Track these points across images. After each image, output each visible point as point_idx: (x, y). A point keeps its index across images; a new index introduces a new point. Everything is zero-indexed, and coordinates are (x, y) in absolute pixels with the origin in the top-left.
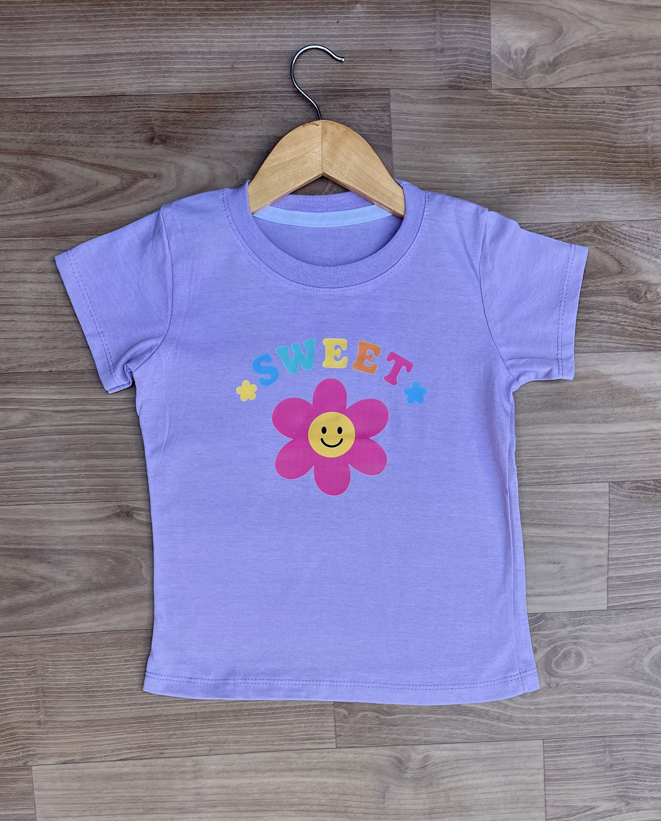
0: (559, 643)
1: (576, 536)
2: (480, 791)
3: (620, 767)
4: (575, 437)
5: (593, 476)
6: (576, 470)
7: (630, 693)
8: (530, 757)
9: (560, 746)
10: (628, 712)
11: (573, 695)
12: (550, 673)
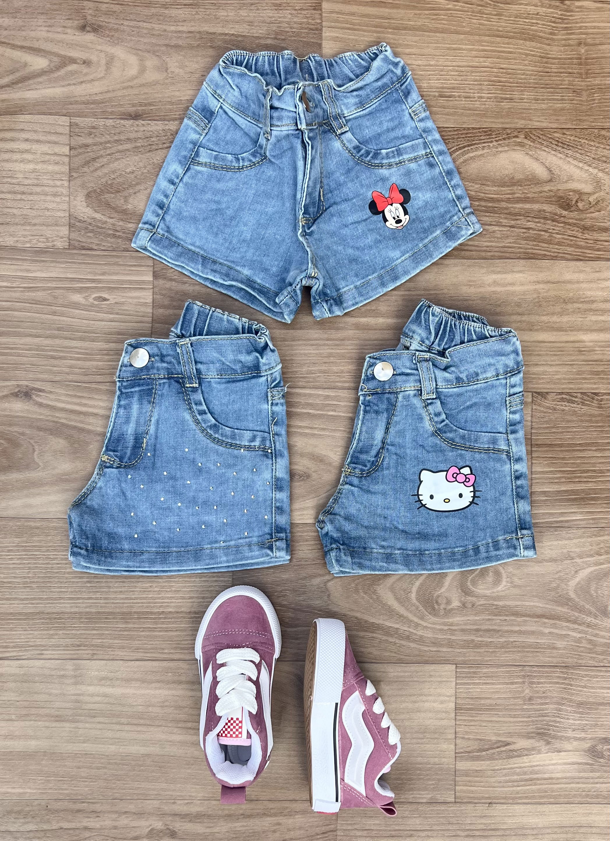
3: (540, 701)
7: (553, 619)
8: (441, 682)
9: (474, 673)
10: (550, 639)
11: (490, 617)
12: (466, 592)
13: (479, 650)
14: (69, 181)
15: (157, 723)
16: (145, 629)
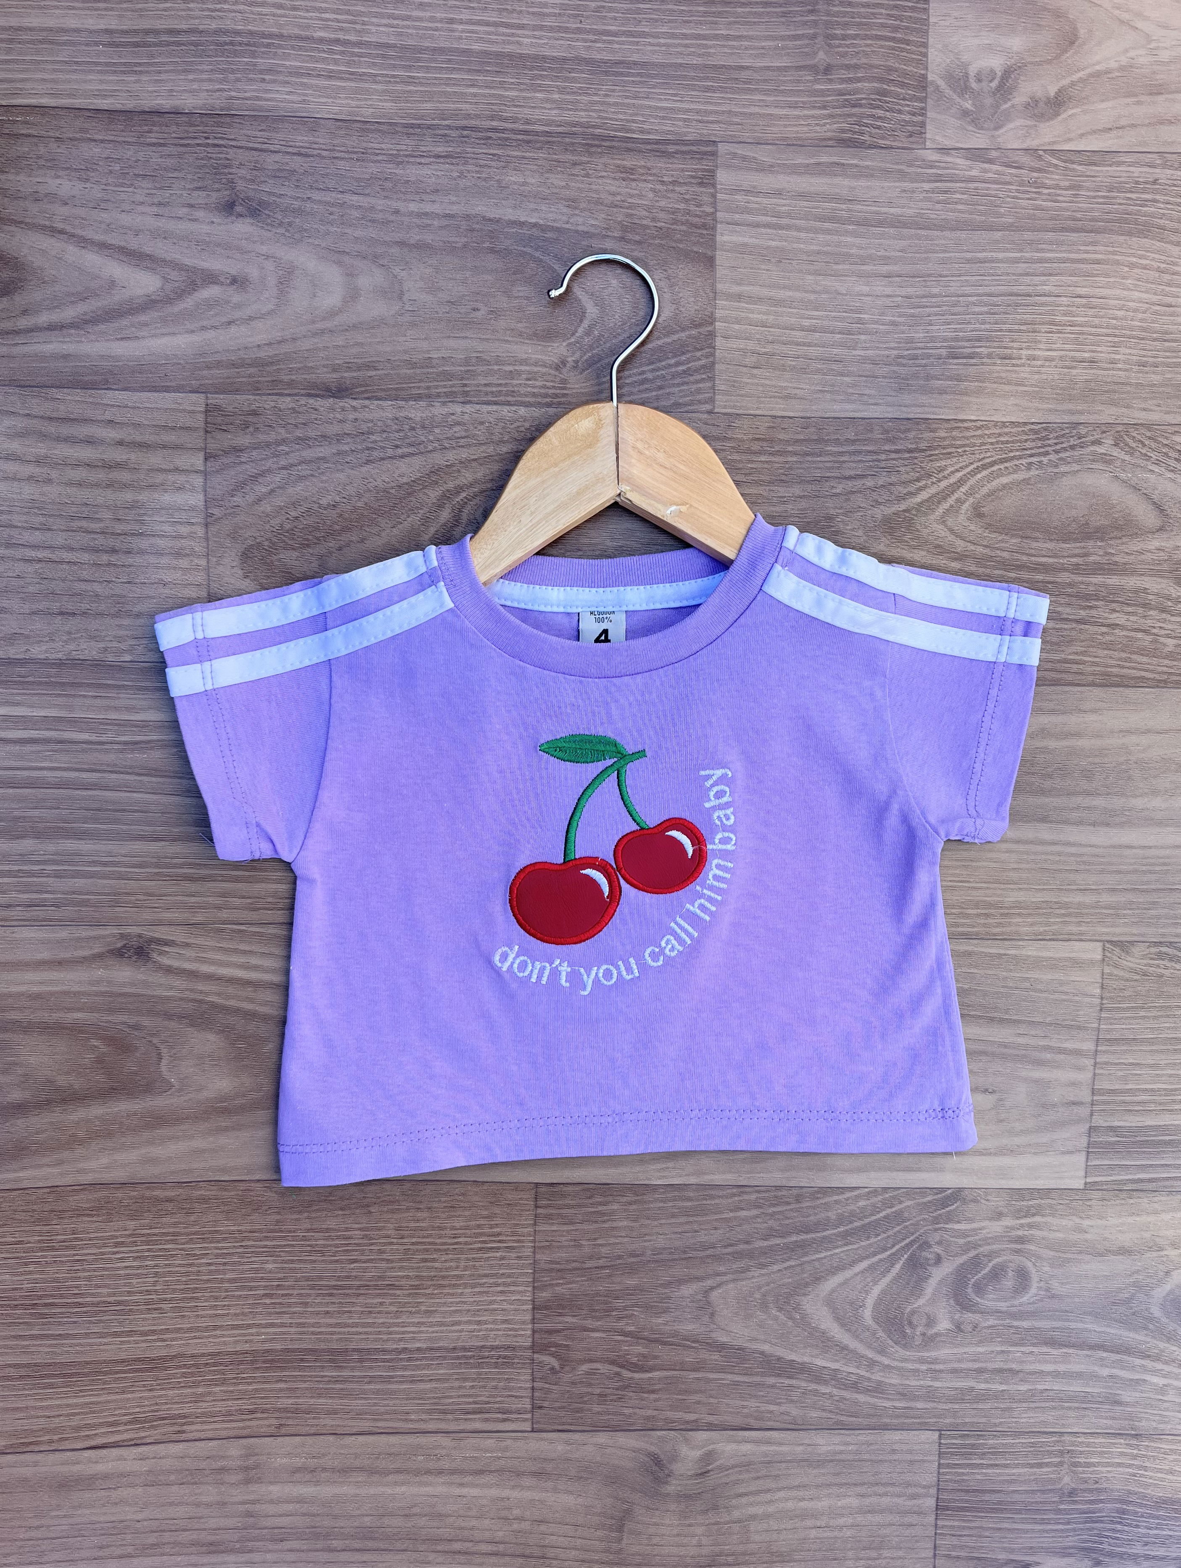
0: (985, 1249)
1: (1032, 1042)
2: (809, 1523)
3: (1090, 1497)
4: (1039, 848)
5: (1074, 929)
6: (1039, 914)
7: (1118, 1353)
8: (911, 1462)
9: (973, 1446)
10: (1110, 1388)
11: (1003, 1348)
12: (963, 1304)
13: (980, 1406)
14: (206, 525)
15: (399, 1545)
16: (372, 1379)
